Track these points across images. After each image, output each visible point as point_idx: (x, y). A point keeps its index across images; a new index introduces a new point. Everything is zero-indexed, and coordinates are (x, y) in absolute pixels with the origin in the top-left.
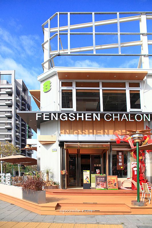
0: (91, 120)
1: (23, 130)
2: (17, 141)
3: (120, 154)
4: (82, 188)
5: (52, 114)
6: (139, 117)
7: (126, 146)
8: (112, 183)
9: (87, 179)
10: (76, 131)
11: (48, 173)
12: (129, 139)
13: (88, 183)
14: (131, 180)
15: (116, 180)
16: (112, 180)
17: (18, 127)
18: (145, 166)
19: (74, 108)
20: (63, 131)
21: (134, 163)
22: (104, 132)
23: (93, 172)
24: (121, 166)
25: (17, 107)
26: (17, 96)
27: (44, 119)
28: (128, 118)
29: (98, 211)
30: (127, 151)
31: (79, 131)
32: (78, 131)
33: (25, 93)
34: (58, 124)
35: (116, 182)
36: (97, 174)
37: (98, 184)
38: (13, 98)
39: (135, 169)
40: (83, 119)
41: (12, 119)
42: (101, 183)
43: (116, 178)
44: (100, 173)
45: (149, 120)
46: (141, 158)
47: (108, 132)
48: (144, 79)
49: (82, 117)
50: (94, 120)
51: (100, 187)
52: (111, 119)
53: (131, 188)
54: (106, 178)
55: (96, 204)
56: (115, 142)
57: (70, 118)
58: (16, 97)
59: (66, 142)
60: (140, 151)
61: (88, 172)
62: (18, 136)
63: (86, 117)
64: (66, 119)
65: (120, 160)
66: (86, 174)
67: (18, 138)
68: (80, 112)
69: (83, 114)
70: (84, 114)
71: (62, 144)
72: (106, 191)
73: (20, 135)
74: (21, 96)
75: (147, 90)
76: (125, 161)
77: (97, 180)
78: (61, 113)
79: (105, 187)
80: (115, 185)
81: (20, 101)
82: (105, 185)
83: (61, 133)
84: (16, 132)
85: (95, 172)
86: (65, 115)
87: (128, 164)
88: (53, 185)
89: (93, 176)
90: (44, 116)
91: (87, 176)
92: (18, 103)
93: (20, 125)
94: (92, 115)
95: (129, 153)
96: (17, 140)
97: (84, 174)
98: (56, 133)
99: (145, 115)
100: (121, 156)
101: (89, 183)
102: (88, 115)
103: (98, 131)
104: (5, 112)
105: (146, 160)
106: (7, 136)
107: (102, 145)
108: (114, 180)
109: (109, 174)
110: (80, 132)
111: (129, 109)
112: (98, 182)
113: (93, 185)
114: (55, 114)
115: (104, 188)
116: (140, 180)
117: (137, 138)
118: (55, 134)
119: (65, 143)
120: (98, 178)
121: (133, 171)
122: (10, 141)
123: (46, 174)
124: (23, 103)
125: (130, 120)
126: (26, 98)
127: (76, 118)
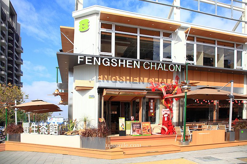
0: (132, 67)
1: (10, 68)
2: (2, 82)
3: (152, 101)
5: (95, 59)
6: (172, 67)
7: (156, 94)
8: (146, 129)
9: (122, 126)
10: (114, 78)
12: (162, 87)
13: (123, 130)
14: (161, 126)
16: (146, 126)
17: (4, 64)
19: (113, 53)
20: (101, 77)
21: (165, 110)
22: (140, 79)
23: (127, 119)
24: (152, 113)
27: (87, 63)
28: (163, 67)
29: (157, 152)
30: (157, 99)
31: (117, 77)
33: (12, 19)
34: (96, 69)
35: (149, 128)
36: (131, 120)
37: (134, 131)
39: (166, 115)
40: (124, 66)
42: (136, 130)
43: (149, 124)
44: (134, 120)
45: (180, 71)
46: (169, 105)
47: (143, 79)
48: (176, 31)
49: (124, 63)
50: (135, 67)
51: (136, 134)
52: (149, 67)
53: (160, 133)
54: (140, 124)
55: (150, 146)
56: (151, 90)
57: (112, 64)
58: (2, 23)
59: (106, 88)
61: (124, 119)
62: (4, 75)
63: (128, 64)
64: (109, 64)
65: (152, 108)
66: (122, 121)
67: (3, 78)
69: (124, 61)
70: (126, 61)
72: (141, 137)
73: (7, 74)
74: (8, 22)
75: (177, 42)
76: (155, 108)
77: (133, 126)
78: (104, 58)
79: (140, 133)
80: (149, 131)
81: (7, 29)
82: (140, 131)
83: (100, 78)
84: (2, 70)
86: (107, 61)
89: (128, 123)
90: (87, 60)
91: (123, 123)
92: (4, 32)
93: (5, 61)
94: (133, 62)
95: (158, 101)
97: (120, 121)
99: (177, 65)
100: (152, 103)
101: (125, 130)
102: (129, 62)
103: (134, 79)
108: (148, 126)
109: (142, 121)
110: (118, 79)
111: (162, 58)
112: (134, 129)
113: (128, 132)
114: (97, 58)
115: (139, 135)
116: (169, 126)
117: (186, 89)
118: (93, 79)
120: (134, 125)
121: (164, 118)
124: (10, 32)
125: (165, 70)
126: (14, 26)
127: (118, 64)
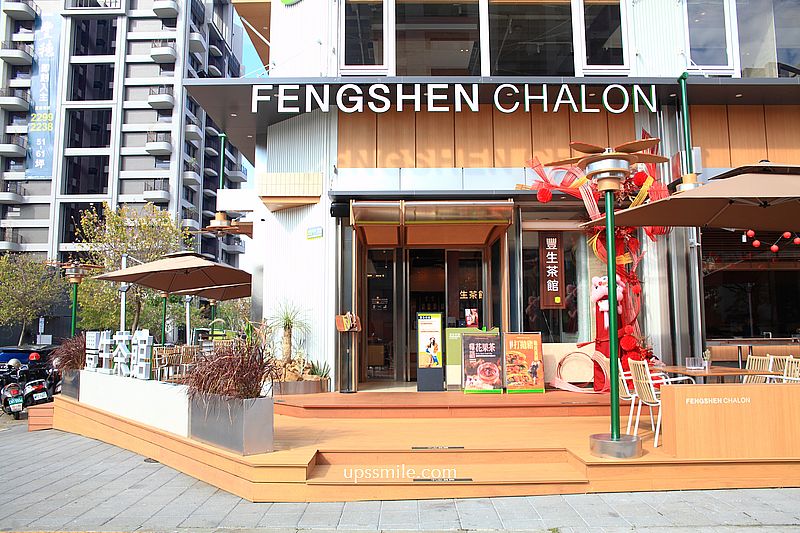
1: (211, 160)
2: (188, 205)
3: (552, 243)
4: (414, 389)
7: (573, 215)
8: (524, 363)
9: (431, 350)
10: (394, 156)
11: (288, 327)
12: (582, 183)
13: (434, 365)
14: (591, 349)
15: (536, 353)
16: (523, 351)
17: (195, 149)
18: (639, 293)
19: (389, 66)
20: (348, 155)
22: (494, 155)
23: (452, 320)
24: (556, 294)
25: (191, 69)
26: (194, 27)
31: (404, 152)
32: (400, 154)
33: (221, 16)
34: (329, 128)
35: (536, 361)
37: (471, 371)
38: (179, 33)
41: (174, 114)
42: (481, 367)
43: (536, 343)
44: (479, 324)
46: (624, 260)
47: (508, 154)
51: (478, 384)
53: (591, 385)
54: (499, 341)
56: (532, 197)
58: (192, 31)
59: (358, 198)
60: (623, 232)
61: (436, 318)
62: (194, 182)
65: (552, 271)
66: (429, 326)
67: (193, 192)
68: (408, 80)
71: (341, 206)
72: (501, 399)
73: (200, 180)
74: (209, 25)
76: (570, 275)
77: (467, 351)
79: (497, 380)
80: (534, 373)
81: (206, 45)
82: (497, 374)
83: (341, 162)
84: (187, 167)
85: (460, 322)
87: (579, 287)
88: (308, 377)
89: (455, 335)
91: (433, 335)
92: (197, 55)
93: (199, 139)
95: (582, 242)
96: (187, 198)
97: (421, 327)
98: (323, 162)
100: (554, 252)
101: (440, 366)
103: (472, 155)
104: (148, 90)
105: (645, 270)
106: (151, 183)
107: (487, 210)
108: (530, 353)
109: (513, 329)
110: (409, 159)
111: (581, 66)
112: (473, 362)
113: (454, 374)
115: (491, 388)
116: (626, 352)
118: (318, 166)
119: (353, 203)
120: (472, 346)
121: (600, 315)
122: (164, 204)
123: (281, 331)
124: (215, 54)
126: (226, 35)
